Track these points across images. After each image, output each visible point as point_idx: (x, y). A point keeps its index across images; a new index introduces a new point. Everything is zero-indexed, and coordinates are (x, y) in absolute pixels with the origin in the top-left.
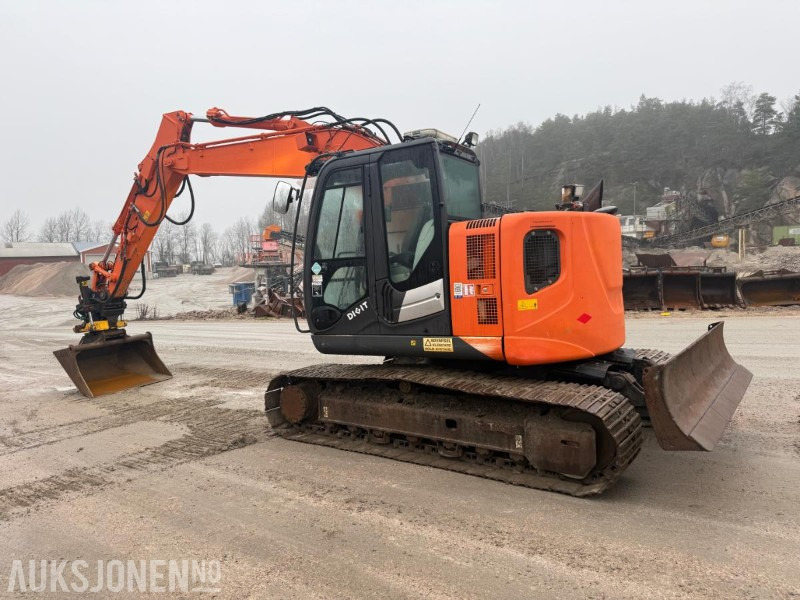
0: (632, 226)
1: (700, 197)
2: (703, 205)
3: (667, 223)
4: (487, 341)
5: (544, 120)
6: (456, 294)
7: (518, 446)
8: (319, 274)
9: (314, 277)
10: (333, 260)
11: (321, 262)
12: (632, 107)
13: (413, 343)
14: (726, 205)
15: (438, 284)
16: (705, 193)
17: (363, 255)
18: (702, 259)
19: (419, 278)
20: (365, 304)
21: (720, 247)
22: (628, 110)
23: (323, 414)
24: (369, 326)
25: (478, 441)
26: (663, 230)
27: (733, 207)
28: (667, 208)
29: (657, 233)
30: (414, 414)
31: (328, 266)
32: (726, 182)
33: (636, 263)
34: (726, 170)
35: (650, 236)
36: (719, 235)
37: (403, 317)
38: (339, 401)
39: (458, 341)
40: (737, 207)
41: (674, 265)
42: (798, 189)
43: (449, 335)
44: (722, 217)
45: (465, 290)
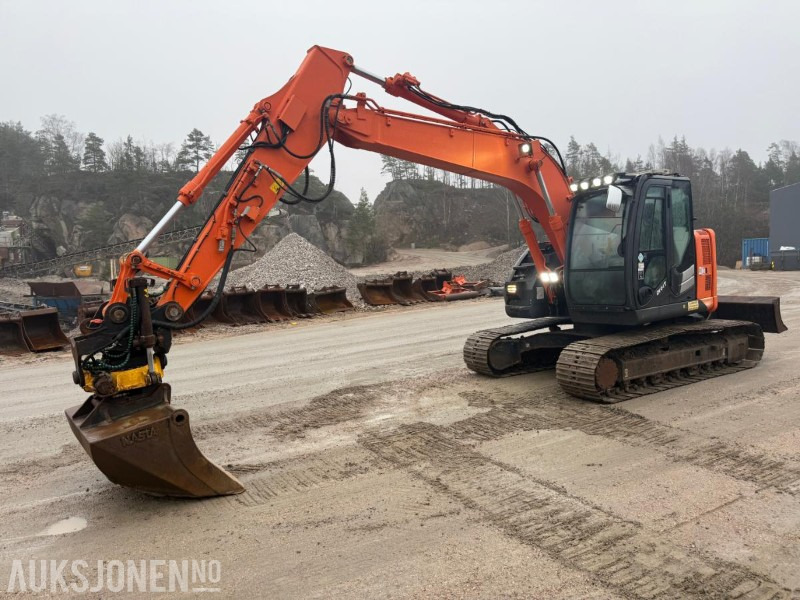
1: (35, 225)
2: (39, 233)
3: (14, 250)
4: (708, 300)
6: (699, 273)
7: (724, 354)
8: (643, 261)
9: (639, 265)
10: (650, 251)
11: (643, 253)
13: (684, 306)
14: (65, 235)
16: (41, 221)
18: (99, 288)
19: (686, 264)
20: (665, 283)
21: (84, 277)
23: (624, 375)
24: (667, 297)
25: (709, 358)
27: (75, 238)
28: (13, 234)
31: (647, 255)
32: (65, 213)
33: (28, 293)
34: (60, 200)
36: (84, 264)
37: (682, 290)
38: (636, 361)
39: (700, 302)
40: (80, 238)
41: (79, 293)
42: (137, 226)
43: (696, 299)
44: (62, 247)
45: (702, 271)
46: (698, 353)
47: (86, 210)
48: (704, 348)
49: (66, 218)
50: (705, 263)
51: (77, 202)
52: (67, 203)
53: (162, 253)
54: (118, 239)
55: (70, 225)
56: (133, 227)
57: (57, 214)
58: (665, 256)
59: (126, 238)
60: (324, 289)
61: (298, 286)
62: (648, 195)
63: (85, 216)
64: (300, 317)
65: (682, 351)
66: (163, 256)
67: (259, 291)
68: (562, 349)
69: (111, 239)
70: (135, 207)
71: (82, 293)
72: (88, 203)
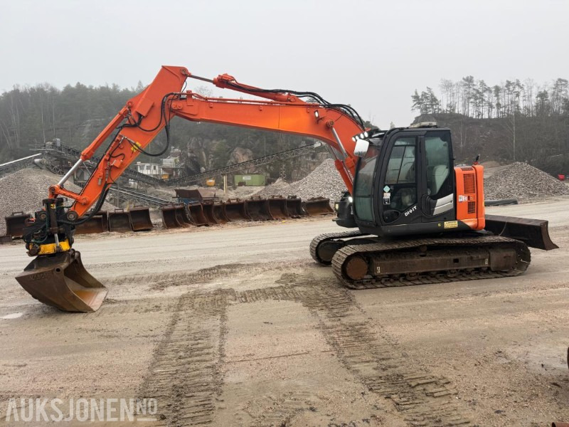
0: (149, 171)
1: (189, 155)
2: (191, 159)
3: (176, 169)
4: (471, 221)
5: (65, 86)
6: (460, 200)
7: (486, 263)
8: (389, 192)
9: (385, 194)
10: (397, 184)
11: (389, 186)
12: (133, 89)
13: (439, 225)
14: (205, 160)
15: (451, 196)
16: (192, 152)
17: (414, 182)
18: (214, 193)
19: (443, 193)
20: (415, 207)
21: (211, 186)
22: (130, 90)
23: (377, 271)
24: (417, 218)
25: (469, 265)
26: (174, 174)
27: (210, 162)
28: (175, 160)
29: (170, 176)
30: (436, 260)
31: (394, 187)
32: (205, 147)
33: (175, 196)
34: (203, 139)
35: (166, 178)
36: (210, 178)
37: (435, 213)
38: (388, 262)
39: (459, 222)
40: (212, 162)
41: (201, 197)
42: (243, 155)
43: (456, 219)
44: (203, 168)
45: (462, 198)
46: (456, 261)
47: (216, 145)
48: (463, 257)
49: (206, 150)
50: (466, 192)
51: (212, 140)
52: (206, 141)
53: (257, 172)
54: (232, 163)
55: (207, 154)
56: (241, 156)
57: (201, 148)
58: (416, 187)
59: (236, 162)
60: (313, 199)
61: (296, 196)
62: (396, 144)
63: (215, 150)
64: (293, 218)
65: (440, 258)
66: (257, 174)
67: (269, 200)
68: (337, 250)
69: (229, 163)
70: (243, 143)
71: (203, 196)
72: (217, 140)
